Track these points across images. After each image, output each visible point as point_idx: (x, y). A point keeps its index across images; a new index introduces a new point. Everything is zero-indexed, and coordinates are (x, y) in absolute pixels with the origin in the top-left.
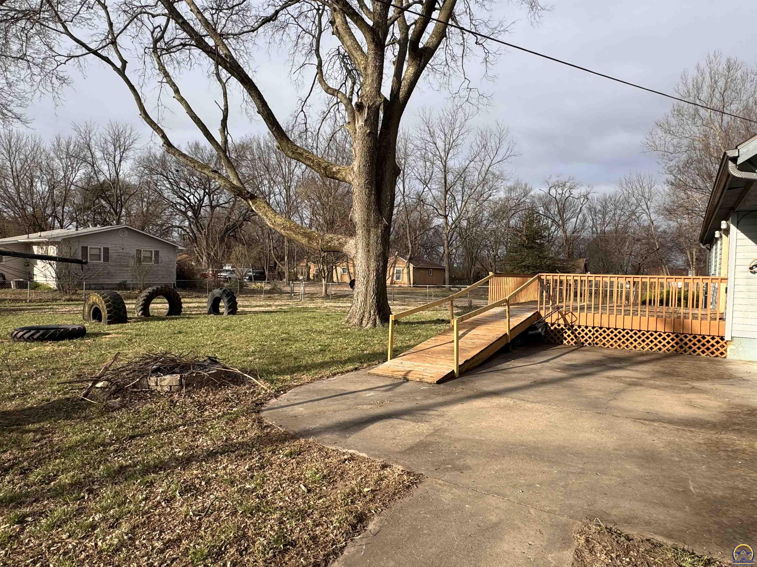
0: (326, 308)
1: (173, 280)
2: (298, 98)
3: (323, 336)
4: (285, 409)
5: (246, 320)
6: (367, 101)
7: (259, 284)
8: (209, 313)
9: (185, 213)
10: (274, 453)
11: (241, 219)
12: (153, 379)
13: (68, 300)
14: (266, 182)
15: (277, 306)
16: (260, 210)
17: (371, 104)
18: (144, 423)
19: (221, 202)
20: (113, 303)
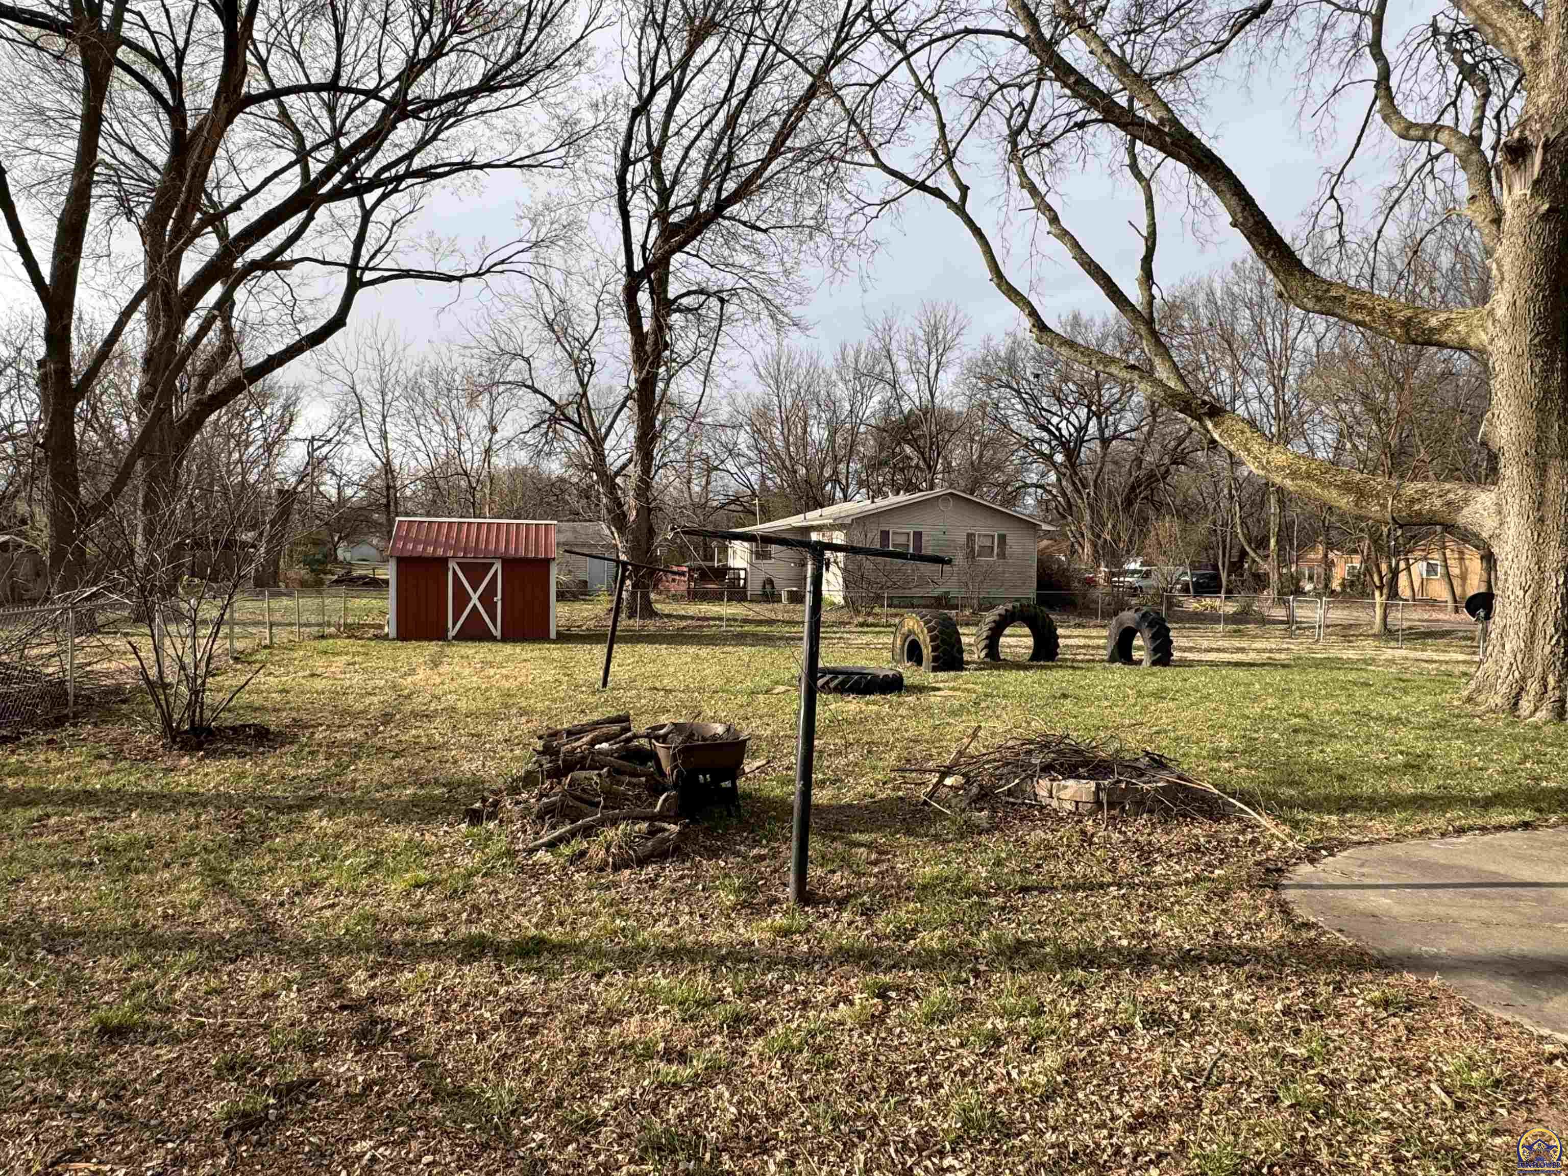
0: (1392, 661)
1: (1030, 592)
2: (1323, 171)
3: (1403, 731)
4: (1340, 892)
5: (1196, 678)
6: (1543, 128)
7: (1208, 601)
8: (1112, 660)
9: (1049, 458)
10: (1338, 989)
11: (1166, 460)
12: (1045, 783)
13: (862, 625)
14: (1224, 374)
15: (1259, 651)
16: (1232, 438)
17: (1552, 136)
18: (1038, 866)
19: (1123, 427)
20: (941, 632)
